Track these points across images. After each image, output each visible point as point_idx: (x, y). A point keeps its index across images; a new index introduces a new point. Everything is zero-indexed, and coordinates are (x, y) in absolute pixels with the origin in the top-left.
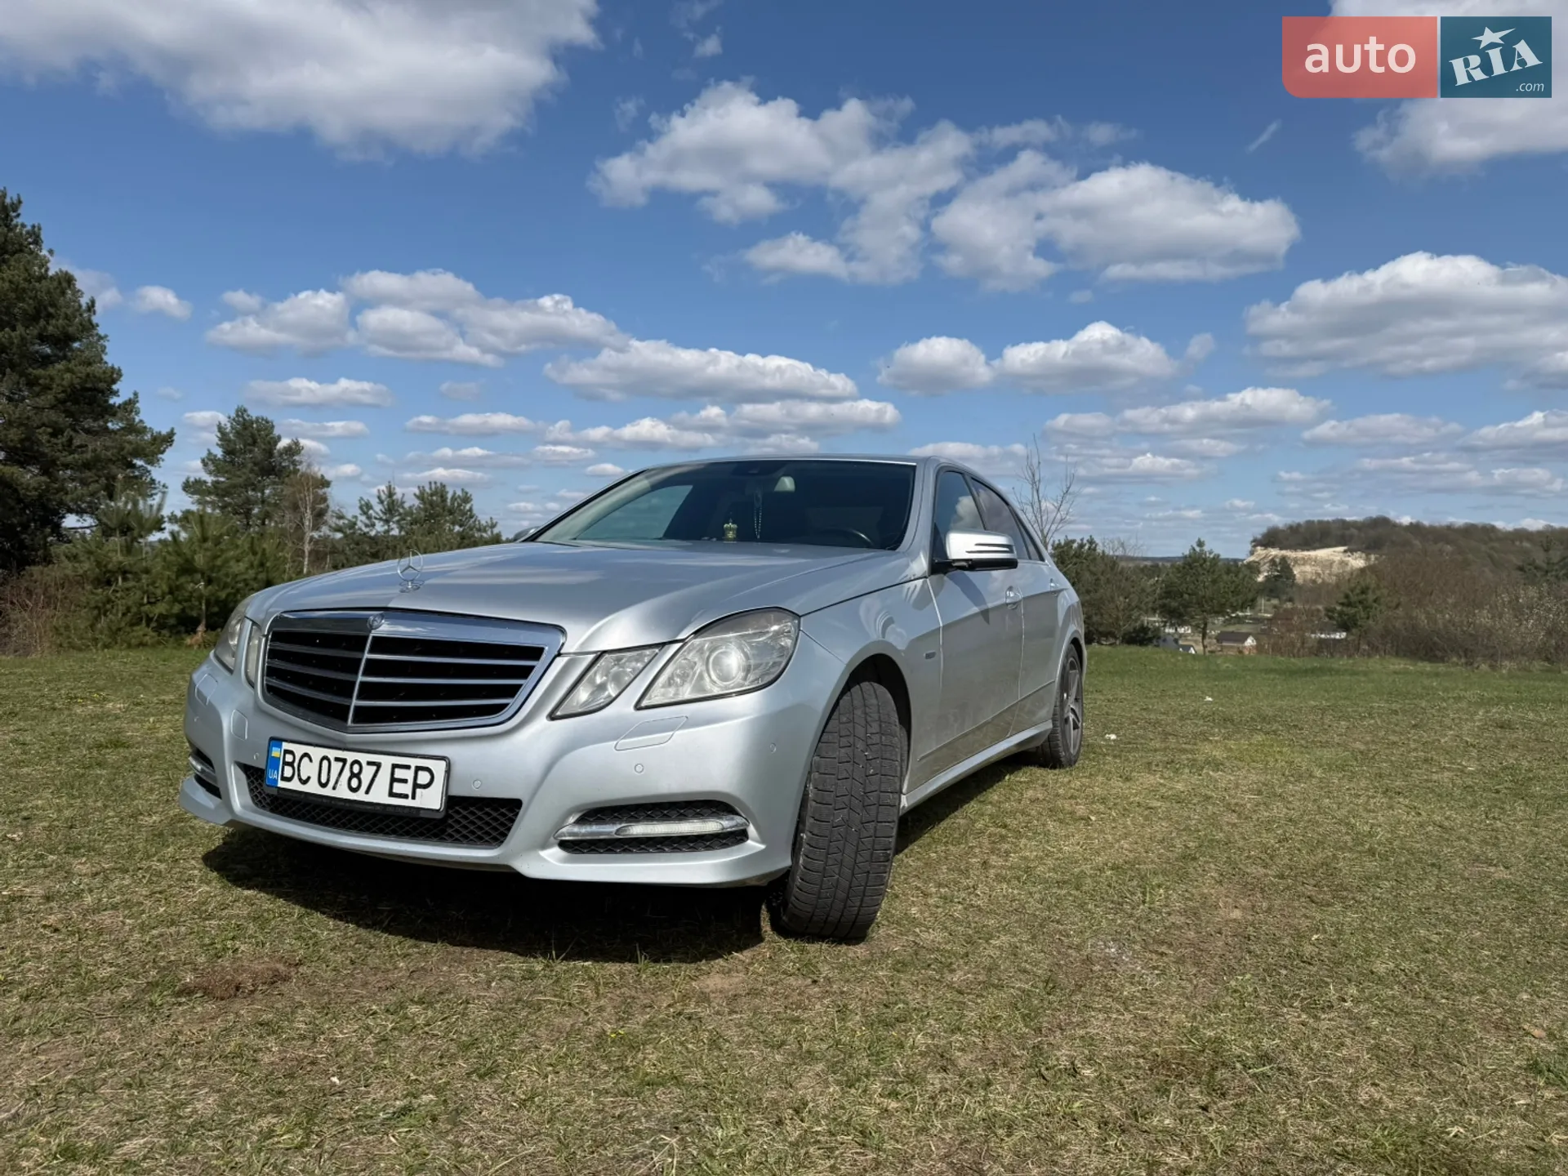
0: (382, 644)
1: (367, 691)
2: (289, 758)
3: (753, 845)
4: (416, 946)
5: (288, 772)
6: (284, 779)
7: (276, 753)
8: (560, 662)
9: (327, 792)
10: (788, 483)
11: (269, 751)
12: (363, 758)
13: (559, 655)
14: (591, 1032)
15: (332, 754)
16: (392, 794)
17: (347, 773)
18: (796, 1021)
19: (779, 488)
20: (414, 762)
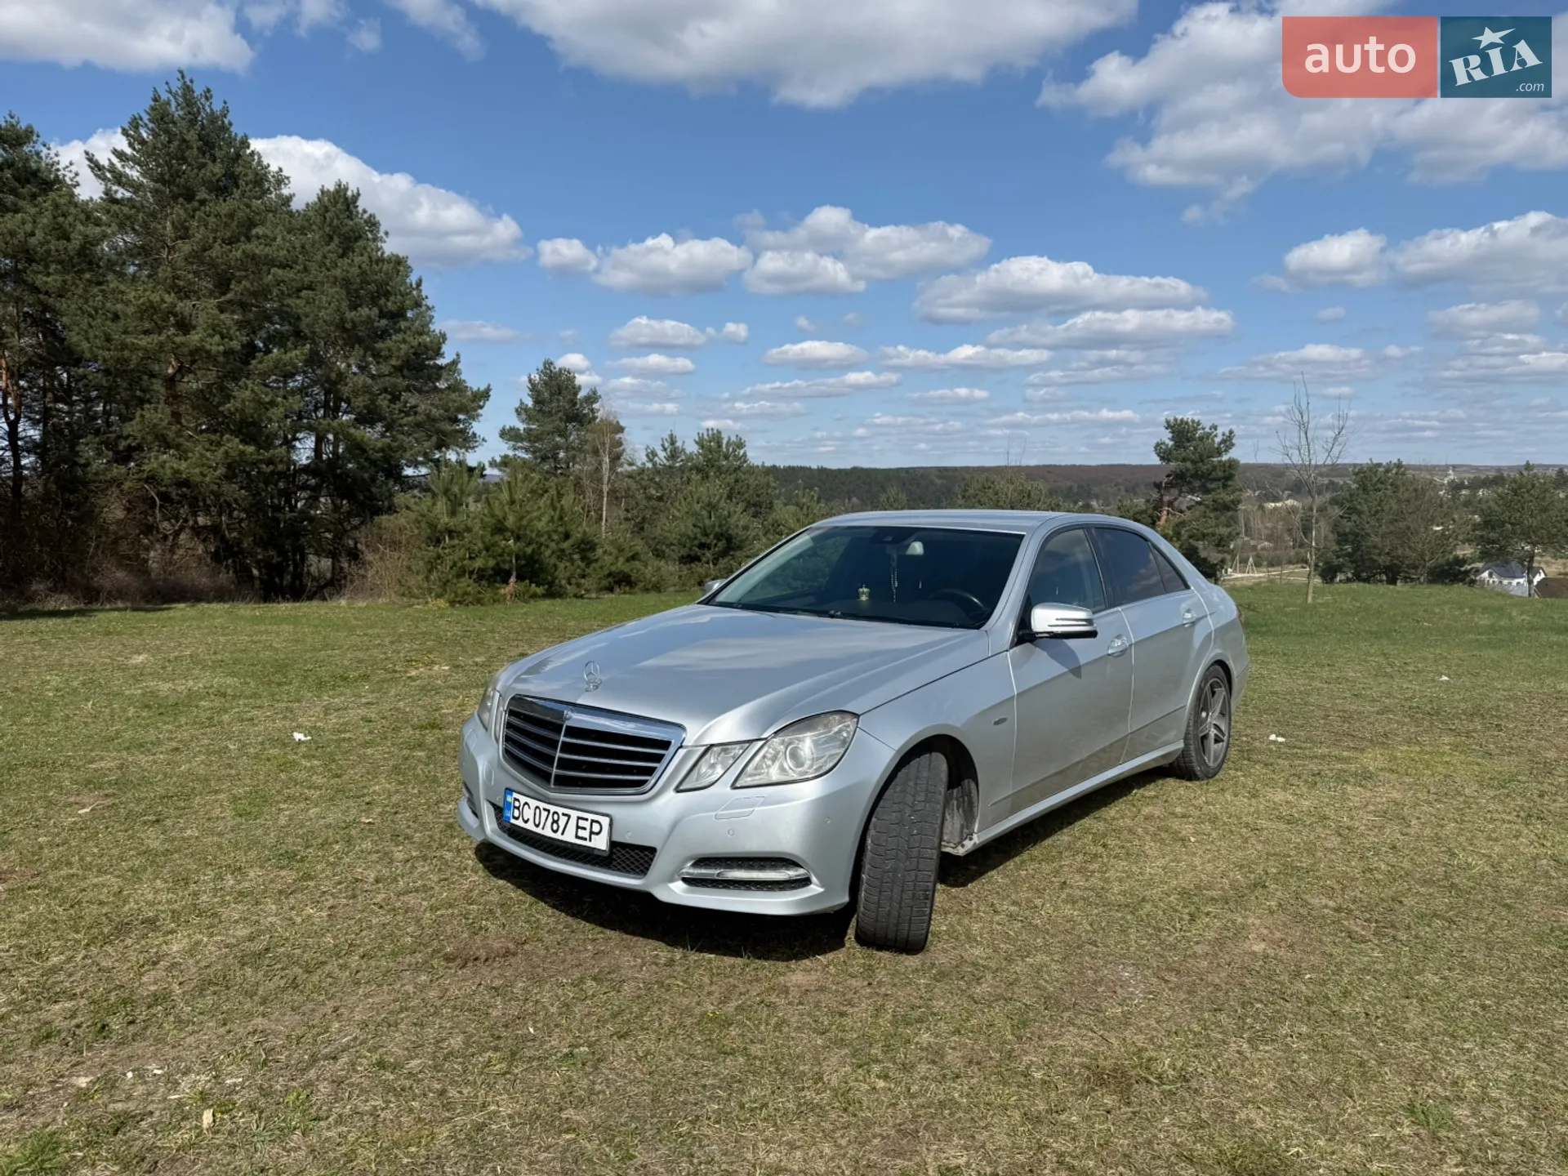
0: (573, 732)
1: (563, 764)
2: (517, 804)
3: (815, 889)
4: (601, 932)
5: (516, 813)
6: (514, 818)
7: (509, 799)
8: (682, 752)
9: (539, 830)
10: (917, 548)
11: (505, 797)
12: (561, 810)
13: (681, 747)
14: (697, 1011)
15: (542, 805)
16: (577, 837)
17: (550, 820)
18: (842, 1014)
19: (910, 552)
20: (591, 817)
